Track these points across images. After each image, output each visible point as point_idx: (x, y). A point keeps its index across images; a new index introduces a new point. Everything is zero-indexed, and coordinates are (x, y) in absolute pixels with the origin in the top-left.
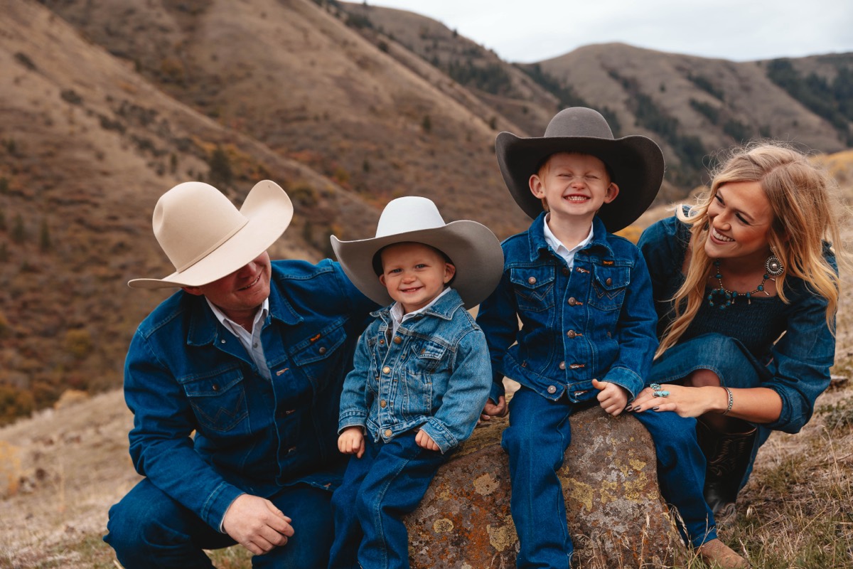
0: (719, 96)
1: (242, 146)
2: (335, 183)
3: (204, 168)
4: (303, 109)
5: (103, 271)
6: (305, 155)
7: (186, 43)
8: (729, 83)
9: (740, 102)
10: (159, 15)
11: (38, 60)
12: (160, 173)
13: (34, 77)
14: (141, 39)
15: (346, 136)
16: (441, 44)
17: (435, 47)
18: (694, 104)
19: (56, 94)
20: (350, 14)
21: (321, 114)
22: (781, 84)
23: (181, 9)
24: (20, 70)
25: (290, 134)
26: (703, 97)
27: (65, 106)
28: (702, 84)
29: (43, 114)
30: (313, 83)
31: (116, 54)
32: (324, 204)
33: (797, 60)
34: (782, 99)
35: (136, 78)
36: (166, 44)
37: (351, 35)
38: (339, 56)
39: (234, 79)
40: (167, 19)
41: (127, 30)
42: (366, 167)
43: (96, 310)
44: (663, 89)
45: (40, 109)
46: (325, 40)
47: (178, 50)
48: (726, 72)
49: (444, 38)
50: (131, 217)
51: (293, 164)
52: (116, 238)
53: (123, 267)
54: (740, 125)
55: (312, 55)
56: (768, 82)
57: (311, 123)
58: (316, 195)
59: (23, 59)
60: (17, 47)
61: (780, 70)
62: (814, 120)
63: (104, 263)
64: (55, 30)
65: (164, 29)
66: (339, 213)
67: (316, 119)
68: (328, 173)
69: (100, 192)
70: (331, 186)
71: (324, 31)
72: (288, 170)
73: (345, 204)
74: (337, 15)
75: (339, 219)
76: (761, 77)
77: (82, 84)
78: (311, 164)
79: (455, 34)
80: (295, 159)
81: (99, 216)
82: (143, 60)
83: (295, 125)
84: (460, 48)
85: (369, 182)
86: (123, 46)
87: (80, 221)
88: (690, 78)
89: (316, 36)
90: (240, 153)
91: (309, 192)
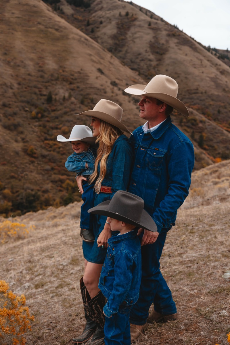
2: (206, 117)
4: (197, 89)
6: (196, 107)
7: (157, 65)
10: (149, 55)
11: (105, 71)
13: (103, 76)
14: (142, 64)
15: (213, 100)
19: (109, 82)
20: (221, 54)
21: (204, 91)
23: (157, 53)
24: (99, 74)
25: (191, 99)
27: (111, 87)
29: (104, 89)
30: (202, 80)
31: (132, 69)
32: (200, 125)
35: (138, 77)
36: (150, 65)
37: (220, 62)
38: (214, 70)
40: (152, 57)
41: (138, 61)
42: (219, 112)
45: (103, 87)
46: (208, 64)
47: (154, 68)
55: (203, 69)
57: (200, 95)
58: (198, 122)
59: (100, 71)
60: (99, 66)
64: (112, 61)
65: (150, 60)
66: (206, 129)
67: (202, 93)
68: (204, 114)
70: (204, 118)
71: (208, 60)
73: (209, 125)
74: (215, 55)
75: (206, 131)
77: (118, 79)
78: (198, 110)
80: (192, 108)
82: (142, 71)
83: (193, 95)
85: (219, 118)
86: (136, 67)
89: (206, 62)
91: (195, 120)
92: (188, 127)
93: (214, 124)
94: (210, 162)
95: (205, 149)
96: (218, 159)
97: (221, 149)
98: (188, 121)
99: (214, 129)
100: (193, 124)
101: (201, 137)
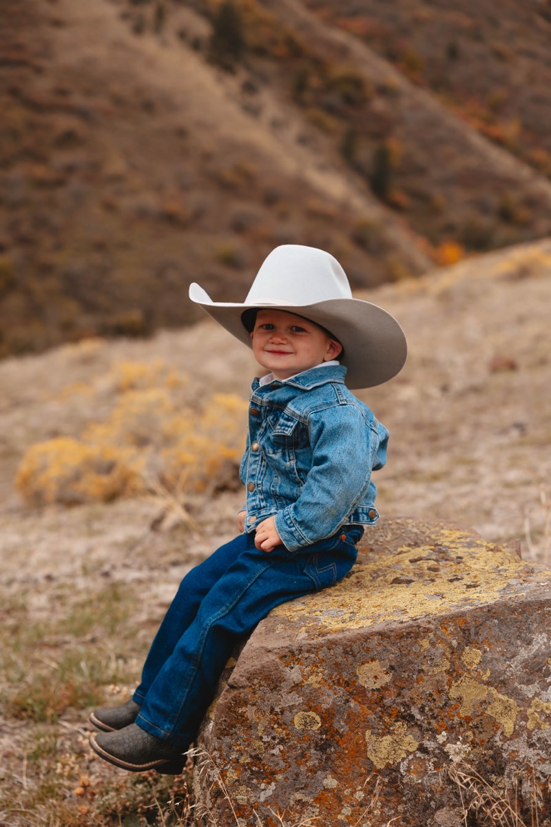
2: (401, 71)
3: (202, 28)
5: (40, 171)
6: (360, 24)
12: (138, 30)
32: (379, 105)
42: (453, 53)
43: (26, 228)
50: (88, 93)
51: (339, 36)
52: (64, 123)
53: (70, 169)
58: (370, 89)
63: (40, 159)
66: (402, 121)
68: (392, 56)
69: (47, 50)
70: (393, 77)
72: (330, 45)
73: (413, 108)
75: (400, 130)
78: (368, 39)
80: (344, 28)
81: (41, 87)
85: (454, 77)
87: (14, 92)
90: (260, 11)
91: (357, 83)
92: (331, 110)
93: (431, 102)
94: (420, 259)
95: (395, 207)
96: (451, 251)
97: (459, 211)
98: (330, 86)
99: (434, 123)
100: (349, 100)
101: (382, 157)
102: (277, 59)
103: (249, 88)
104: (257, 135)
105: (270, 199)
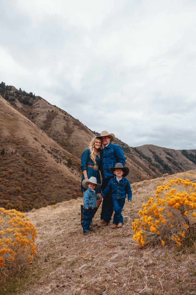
0: (172, 156)
1: (75, 159)
3: (67, 162)
5: (42, 181)
7: (68, 138)
8: (174, 154)
9: (176, 158)
10: (63, 133)
11: (38, 139)
12: (57, 162)
13: (37, 142)
14: (59, 137)
16: (117, 143)
17: (116, 143)
18: (166, 157)
19: (40, 145)
22: (184, 155)
23: (68, 132)
24: (35, 141)
26: (168, 156)
27: (42, 148)
28: (168, 154)
29: (37, 149)
31: (54, 140)
33: (187, 150)
34: (185, 158)
35: (57, 144)
36: (64, 138)
39: (76, 146)
40: (65, 134)
41: (57, 135)
43: (39, 189)
44: (160, 154)
45: (37, 148)
47: (66, 140)
48: (173, 152)
49: (118, 142)
50: (50, 171)
52: (46, 174)
53: (46, 181)
54: (176, 162)
56: (182, 154)
59: (35, 139)
60: (35, 136)
61: (184, 152)
62: (191, 162)
63: (43, 180)
64: (43, 134)
65: (64, 136)
69: (45, 165)
76: (180, 153)
77: (46, 144)
79: (120, 141)
81: (44, 170)
82: (59, 141)
84: (121, 144)
86: (56, 138)
87: (40, 171)
88: (166, 153)
90: (75, 160)
102: (77, 166)
103: (72, 170)
104: (73, 176)
105: (74, 184)
